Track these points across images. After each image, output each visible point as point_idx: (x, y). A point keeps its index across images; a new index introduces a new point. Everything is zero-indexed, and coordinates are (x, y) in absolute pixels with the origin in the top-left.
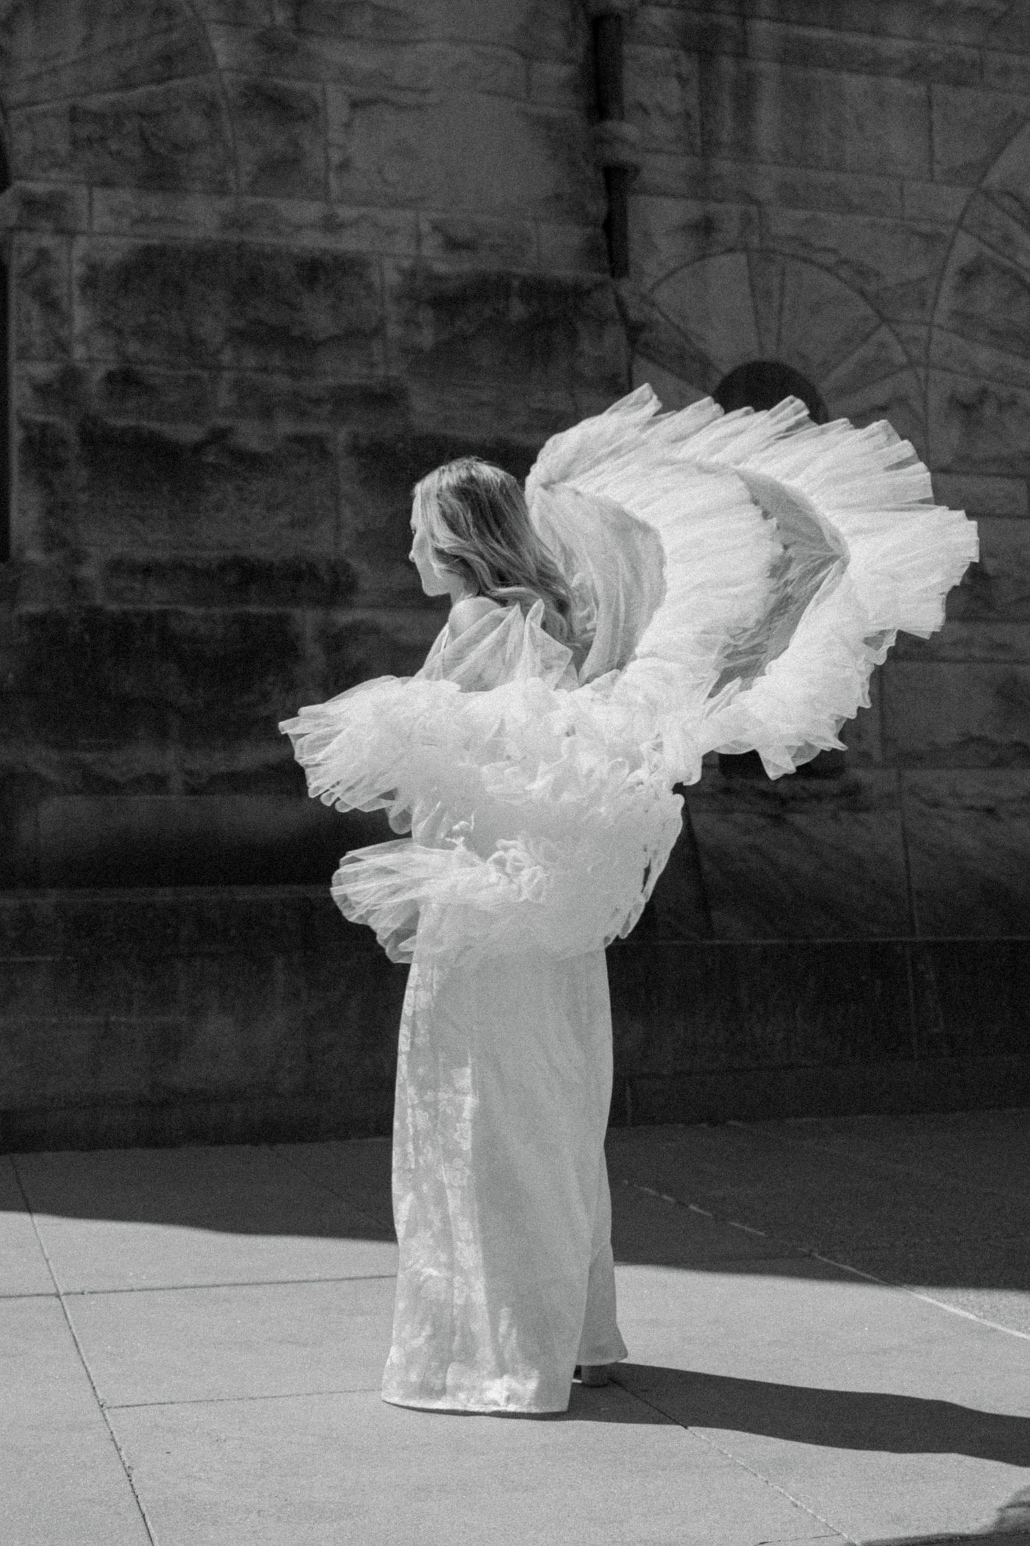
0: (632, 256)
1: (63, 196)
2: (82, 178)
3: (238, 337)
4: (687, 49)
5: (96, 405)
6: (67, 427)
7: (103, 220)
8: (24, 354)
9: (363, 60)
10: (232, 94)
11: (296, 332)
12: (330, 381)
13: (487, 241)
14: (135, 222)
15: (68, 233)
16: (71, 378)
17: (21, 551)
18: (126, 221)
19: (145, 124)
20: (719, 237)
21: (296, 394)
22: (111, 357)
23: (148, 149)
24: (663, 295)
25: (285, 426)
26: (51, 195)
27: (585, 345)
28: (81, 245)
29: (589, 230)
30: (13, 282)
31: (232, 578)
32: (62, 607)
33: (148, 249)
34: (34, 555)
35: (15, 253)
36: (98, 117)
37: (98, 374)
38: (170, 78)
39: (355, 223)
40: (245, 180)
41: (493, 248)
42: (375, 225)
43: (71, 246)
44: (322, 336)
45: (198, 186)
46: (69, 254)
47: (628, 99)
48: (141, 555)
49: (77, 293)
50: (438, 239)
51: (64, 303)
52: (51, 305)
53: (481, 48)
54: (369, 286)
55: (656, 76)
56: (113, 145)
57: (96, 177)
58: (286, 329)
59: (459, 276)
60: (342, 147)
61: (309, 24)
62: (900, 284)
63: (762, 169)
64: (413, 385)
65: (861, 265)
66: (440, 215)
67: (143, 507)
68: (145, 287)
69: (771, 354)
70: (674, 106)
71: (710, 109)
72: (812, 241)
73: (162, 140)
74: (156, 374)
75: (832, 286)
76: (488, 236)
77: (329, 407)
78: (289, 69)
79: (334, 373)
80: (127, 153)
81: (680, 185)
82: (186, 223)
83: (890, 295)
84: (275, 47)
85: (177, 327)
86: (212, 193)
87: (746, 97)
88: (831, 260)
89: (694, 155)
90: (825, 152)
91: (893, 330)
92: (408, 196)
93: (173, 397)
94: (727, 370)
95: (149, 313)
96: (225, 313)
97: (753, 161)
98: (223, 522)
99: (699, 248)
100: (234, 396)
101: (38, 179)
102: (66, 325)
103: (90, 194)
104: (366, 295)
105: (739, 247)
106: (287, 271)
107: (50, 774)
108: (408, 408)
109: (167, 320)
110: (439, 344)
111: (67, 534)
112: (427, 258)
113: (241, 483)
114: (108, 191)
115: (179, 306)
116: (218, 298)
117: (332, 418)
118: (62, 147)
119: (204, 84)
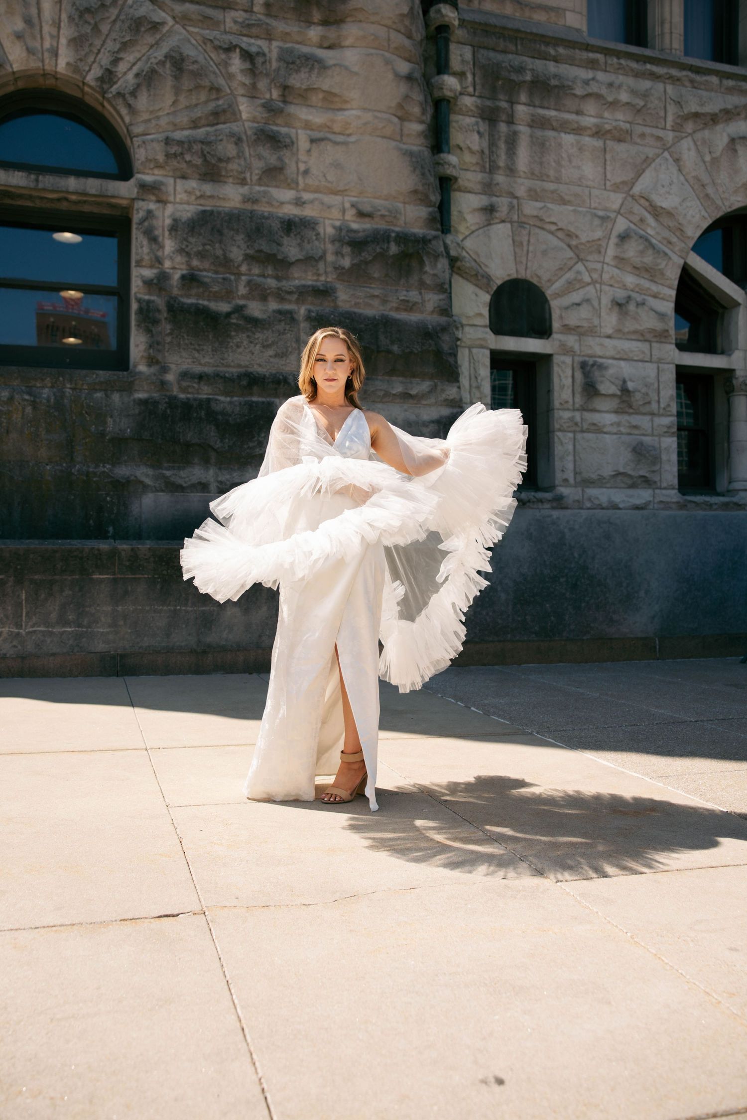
0: (453, 223)
1: (162, 183)
2: (171, 174)
3: (248, 258)
4: (483, 119)
5: (176, 292)
6: (159, 301)
7: (181, 196)
8: (139, 264)
9: (317, 118)
10: (249, 133)
11: (279, 257)
12: (297, 282)
13: (379, 213)
14: (198, 198)
15: (162, 201)
16: (163, 277)
17: (135, 366)
18: (193, 198)
19: (204, 147)
20: (497, 215)
21: (279, 289)
22: (184, 267)
23: (205, 160)
24: (468, 244)
25: (273, 305)
26: (155, 182)
27: (427, 268)
28: (170, 209)
29: (431, 209)
30: (134, 226)
31: (244, 383)
32: (156, 395)
33: (204, 212)
34: (142, 368)
35: (135, 212)
36: (180, 143)
37: (177, 276)
38: (217, 124)
39: (312, 202)
40: (255, 178)
41: (383, 216)
42: (322, 204)
43: (164, 209)
44: (293, 260)
45: (231, 180)
46: (163, 213)
47: (453, 142)
48: (198, 369)
49: (167, 233)
50: (353, 211)
51: (160, 239)
52: (153, 239)
53: (377, 114)
54: (318, 234)
55: (467, 131)
56: (188, 157)
57: (178, 174)
58: (275, 255)
59: (364, 231)
60: (305, 162)
61: (290, 99)
62: (588, 242)
63: (520, 181)
64: (339, 286)
65: (569, 231)
66: (355, 199)
67: (199, 345)
68: (202, 231)
69: (522, 275)
70: (476, 147)
71: (494, 149)
72: (544, 218)
73: (213, 156)
74: (208, 277)
75: (554, 241)
76: (379, 210)
77: (296, 296)
78: (280, 121)
79: (299, 278)
80: (194, 162)
81: (478, 188)
82: (224, 199)
83: (583, 247)
84: (271, 109)
85: (219, 252)
86: (238, 184)
87: (512, 144)
88: (553, 228)
89: (485, 172)
90: (552, 173)
91: (584, 265)
92: (339, 189)
93: (216, 288)
94: (499, 282)
95: (204, 245)
96: (244, 246)
97: (515, 177)
98: (241, 353)
99: (486, 220)
100: (247, 289)
101: (148, 174)
102: (161, 250)
103: (175, 182)
104: (317, 239)
105: (507, 220)
106: (276, 225)
107: (148, 481)
108: (336, 298)
109: (214, 249)
110: (353, 265)
111: (160, 358)
112: (347, 221)
113: (249, 334)
114: (184, 181)
115: (220, 242)
116: (240, 238)
117: (297, 302)
118: (161, 158)
119: (235, 128)
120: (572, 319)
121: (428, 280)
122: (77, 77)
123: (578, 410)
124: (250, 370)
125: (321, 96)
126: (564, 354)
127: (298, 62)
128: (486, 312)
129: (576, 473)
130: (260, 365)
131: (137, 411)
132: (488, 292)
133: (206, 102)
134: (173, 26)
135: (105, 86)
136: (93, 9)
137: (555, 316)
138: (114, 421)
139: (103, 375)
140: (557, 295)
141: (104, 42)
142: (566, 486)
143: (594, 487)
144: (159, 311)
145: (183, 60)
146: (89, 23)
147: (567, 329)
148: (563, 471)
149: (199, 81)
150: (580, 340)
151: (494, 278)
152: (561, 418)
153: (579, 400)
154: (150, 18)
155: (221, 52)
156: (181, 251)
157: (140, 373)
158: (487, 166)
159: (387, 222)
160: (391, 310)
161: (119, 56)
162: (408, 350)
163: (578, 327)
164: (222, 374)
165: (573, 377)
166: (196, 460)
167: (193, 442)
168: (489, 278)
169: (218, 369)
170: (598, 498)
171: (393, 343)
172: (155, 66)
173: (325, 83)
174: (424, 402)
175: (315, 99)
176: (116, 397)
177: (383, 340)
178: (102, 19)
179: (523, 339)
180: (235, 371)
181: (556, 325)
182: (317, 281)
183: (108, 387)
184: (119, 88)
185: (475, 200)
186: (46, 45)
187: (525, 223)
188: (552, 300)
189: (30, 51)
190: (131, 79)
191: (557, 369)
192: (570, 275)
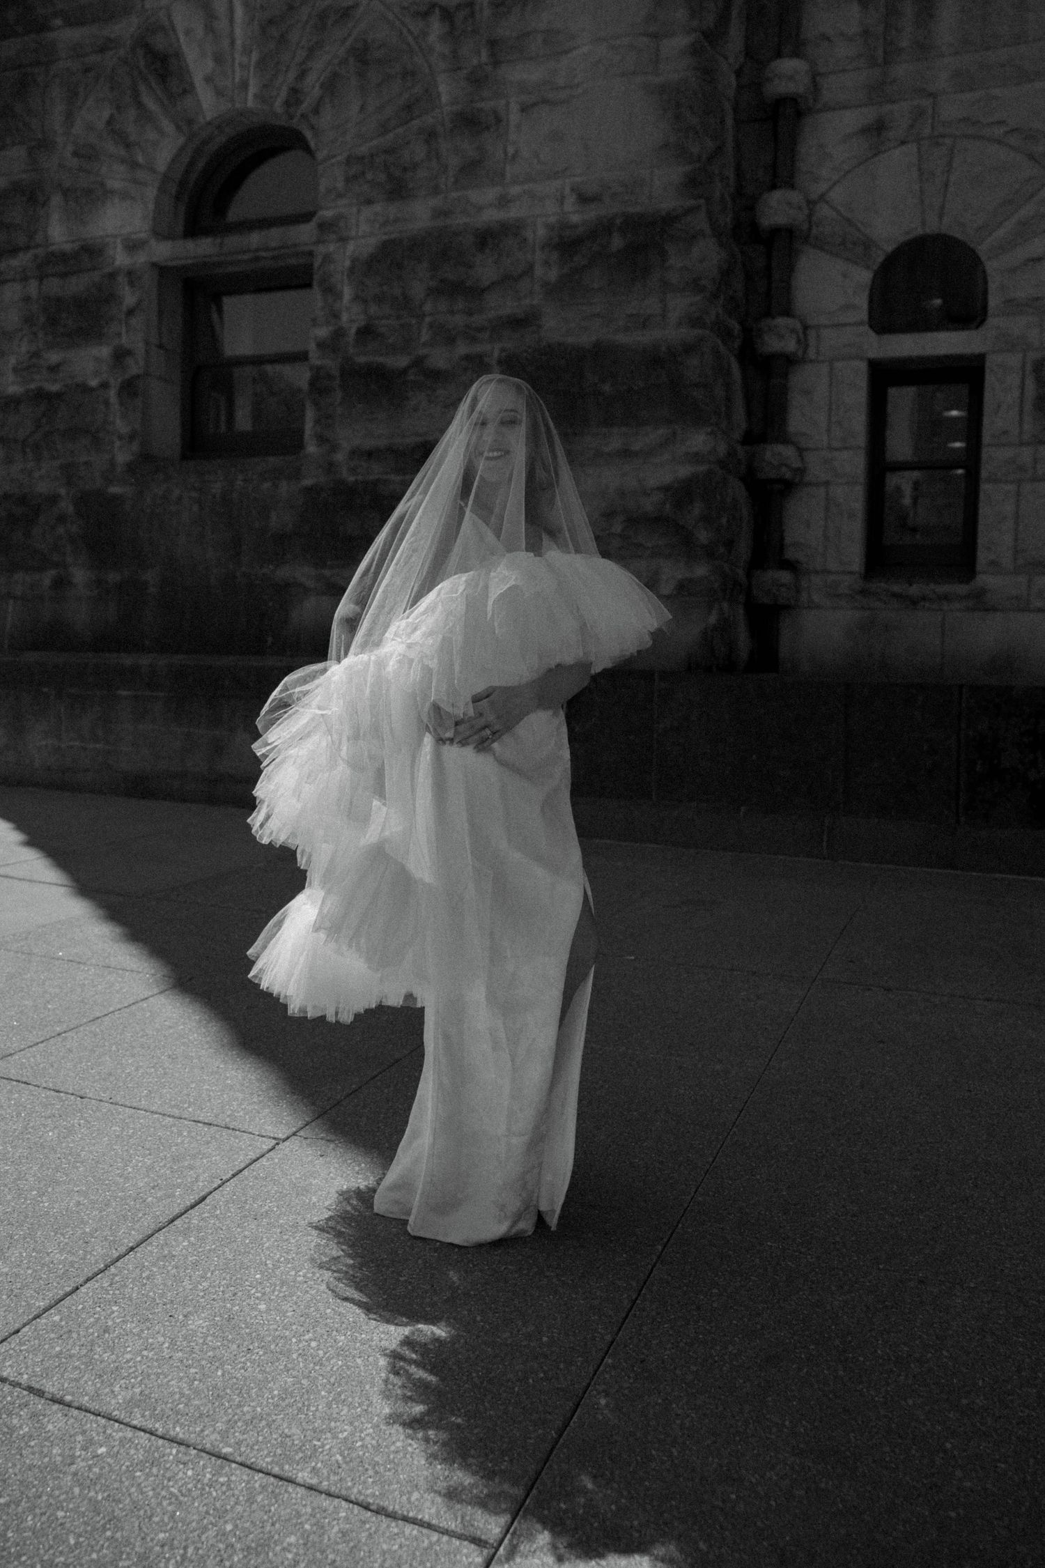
1: (343, 216)
2: (355, 201)
3: (436, 292)
5: (350, 350)
6: (331, 364)
7: (364, 228)
11: (468, 284)
12: (492, 314)
13: (610, 192)
14: (381, 226)
15: (343, 240)
16: (339, 333)
17: (308, 447)
18: (377, 226)
19: (388, 157)
20: (891, 134)
21: (467, 326)
22: (362, 317)
23: (390, 175)
25: (462, 349)
26: (335, 217)
27: (673, 260)
28: (351, 247)
29: (691, 167)
30: (315, 272)
32: (323, 480)
33: (385, 243)
34: (313, 449)
35: (317, 258)
36: (361, 159)
37: (353, 331)
38: (409, 121)
39: (519, 197)
40: (451, 181)
41: (615, 195)
42: (534, 196)
43: (345, 248)
44: (487, 283)
45: (421, 192)
46: (343, 253)
48: (369, 444)
49: (345, 277)
50: (575, 197)
51: (339, 287)
52: (331, 290)
53: (616, 42)
54: (523, 241)
55: (839, 5)
56: (369, 176)
57: (363, 199)
58: (462, 283)
59: (585, 223)
60: (514, 143)
61: (501, 57)
63: (940, 62)
64: (547, 309)
65: (1030, 129)
66: (578, 179)
67: (373, 413)
68: (380, 268)
69: (933, 227)
70: (853, 28)
71: (892, 21)
72: (979, 119)
73: (396, 166)
74: (384, 325)
75: (999, 155)
76: (610, 188)
77: (488, 333)
78: (486, 93)
79: (495, 308)
80: (377, 180)
81: (859, 97)
82: (411, 220)
84: (477, 80)
85: (397, 292)
86: (429, 195)
88: (999, 131)
89: (876, 66)
90: (1007, 29)
92: (557, 169)
93: (392, 339)
94: (890, 248)
95: (381, 285)
96: (426, 276)
97: (932, 57)
98: (419, 419)
99: (871, 148)
100: (430, 333)
101: (330, 208)
102: (339, 301)
103: (359, 211)
104: (520, 249)
105: (909, 139)
106: (468, 241)
107: (310, 584)
108: (540, 327)
109: (392, 288)
110: (561, 277)
111: (328, 434)
112: (568, 213)
113: (430, 391)
114: (369, 207)
115: (399, 278)
116: (423, 268)
117: (492, 339)
118: (340, 185)
119: (429, 120)
120: (1024, 288)
121: (673, 278)
122: (266, 108)
123: (1028, 444)
125: (540, 39)
126: (1008, 351)
128: (862, 301)
129: (1017, 552)
131: (301, 501)
132: (868, 267)
133: (400, 95)
134: (368, 4)
135: (291, 111)
136: (276, 19)
137: (992, 286)
138: (278, 515)
139: (272, 461)
140: (999, 250)
141: (294, 53)
142: (997, 574)
144: (330, 377)
145: (367, 48)
146: (272, 37)
147: (1013, 307)
148: (988, 548)
149: (388, 70)
150: (1042, 322)
151: (879, 242)
152: (991, 460)
153: (1029, 427)
155: (419, 19)
156: (357, 298)
157: (309, 455)
159: (623, 202)
160: (616, 331)
161: (305, 67)
162: (625, 388)
163: (1037, 299)
164: (395, 448)
165: (1022, 387)
168: (868, 244)
169: (392, 441)
171: (603, 380)
172: (337, 68)
173: (543, 19)
174: (655, 460)
175: (534, 46)
176: (284, 488)
177: (591, 378)
178: (291, 26)
179: (932, 336)
180: (411, 441)
181: (993, 302)
182: (519, 306)
183: (276, 475)
184: (305, 107)
185: (851, 120)
186: (237, 80)
187: (943, 136)
188: (989, 258)
189: (219, 93)
190: (317, 92)
191: (990, 379)
192: (1027, 211)
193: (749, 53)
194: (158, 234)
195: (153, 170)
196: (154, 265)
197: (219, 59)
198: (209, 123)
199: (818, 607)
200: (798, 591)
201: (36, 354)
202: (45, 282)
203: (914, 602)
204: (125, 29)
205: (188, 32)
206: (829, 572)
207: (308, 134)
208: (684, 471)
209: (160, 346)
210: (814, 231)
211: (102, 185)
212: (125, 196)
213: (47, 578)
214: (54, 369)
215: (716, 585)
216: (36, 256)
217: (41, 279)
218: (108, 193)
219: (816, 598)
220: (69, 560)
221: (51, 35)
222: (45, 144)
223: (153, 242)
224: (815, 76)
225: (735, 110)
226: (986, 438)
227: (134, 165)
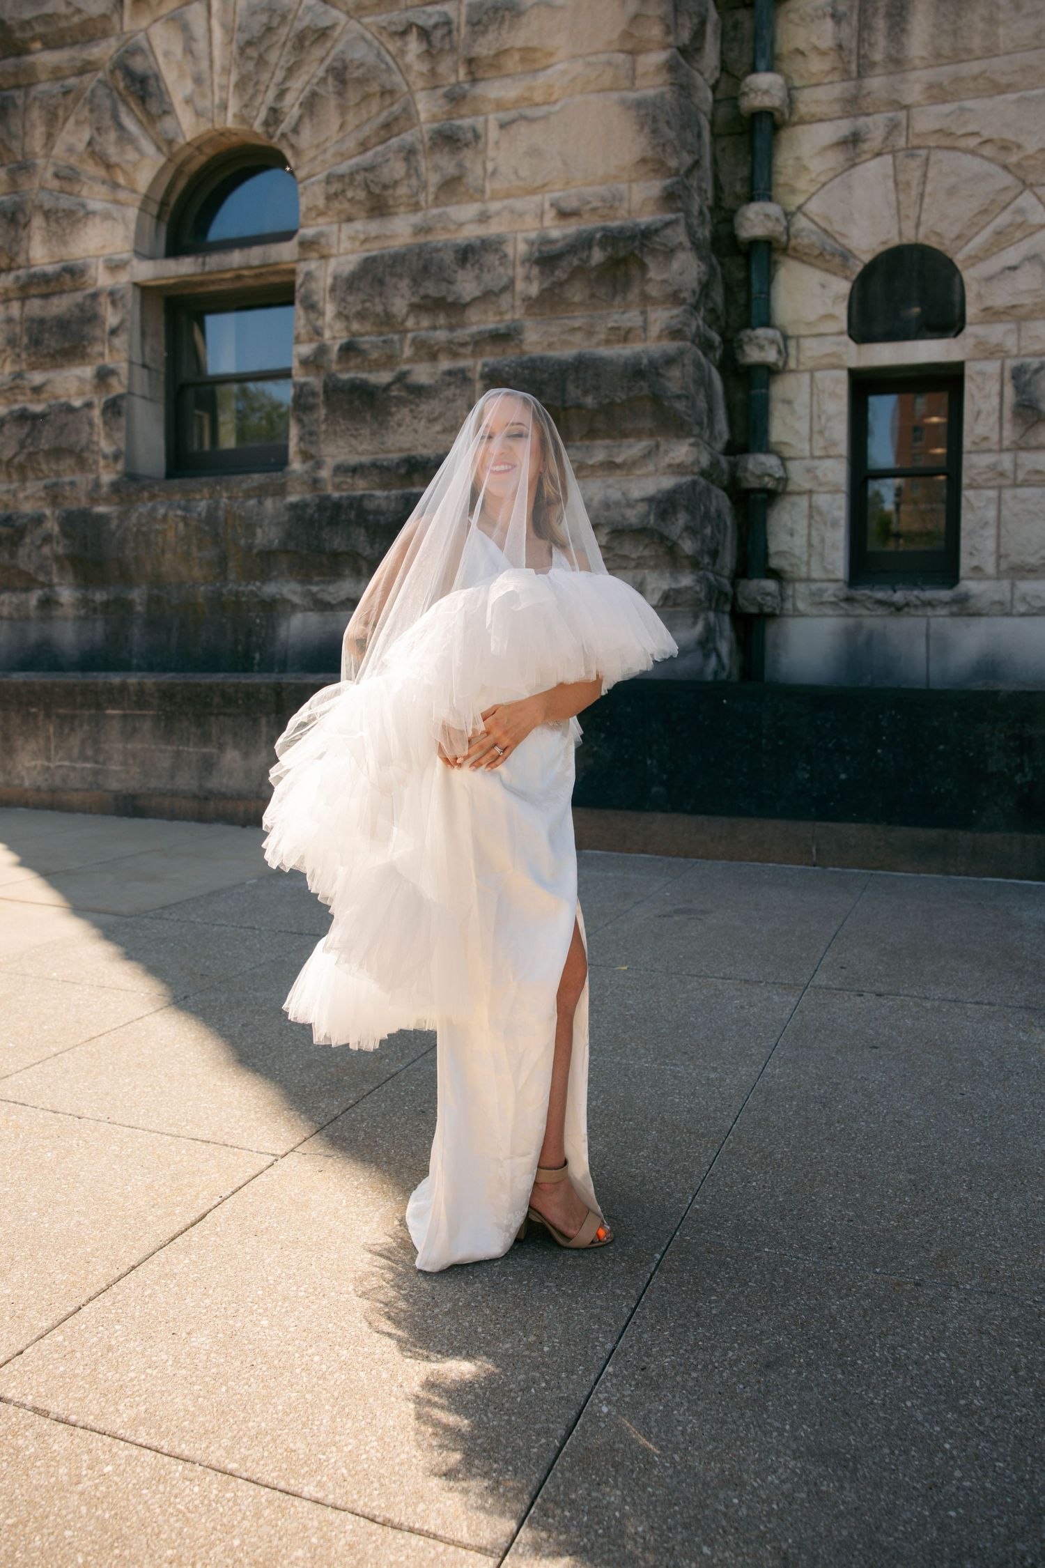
1: (324, 234)
2: (335, 219)
3: (415, 308)
5: (333, 367)
6: (316, 382)
7: (346, 245)
9: (512, 91)
11: (450, 299)
12: (474, 329)
13: (589, 207)
14: (362, 243)
15: (324, 257)
16: (322, 351)
17: (292, 464)
18: (357, 243)
19: (368, 174)
20: (867, 146)
21: (450, 342)
22: (344, 334)
23: (370, 192)
25: (445, 364)
26: (316, 235)
27: (653, 274)
28: (333, 263)
30: (296, 295)
31: (403, 471)
32: (308, 497)
33: (366, 260)
34: (298, 466)
35: (298, 276)
36: (341, 177)
37: (336, 348)
38: (389, 139)
39: (498, 213)
40: (431, 197)
41: (594, 210)
42: (513, 212)
43: (327, 265)
44: (468, 299)
45: (402, 209)
46: (325, 271)
48: (354, 460)
49: (327, 295)
50: (554, 213)
51: (321, 304)
52: (312, 308)
53: (593, 59)
54: (504, 257)
55: (813, 21)
56: (350, 194)
57: (343, 216)
58: (443, 298)
59: (565, 237)
60: (493, 160)
61: (479, 75)
62: (1042, 150)
63: (913, 76)
64: (529, 323)
65: (1003, 140)
66: (556, 195)
67: (356, 430)
68: (362, 285)
69: (910, 237)
70: (826, 42)
71: (865, 36)
72: (954, 129)
73: (376, 184)
74: (367, 342)
75: (973, 165)
76: (589, 203)
77: (470, 348)
78: (464, 111)
79: (478, 323)
80: (358, 198)
81: (837, 108)
82: (391, 237)
83: (1032, 162)
84: (455, 98)
85: (379, 309)
86: (410, 211)
87: (900, 15)
88: (973, 142)
89: (850, 79)
90: (976, 43)
91: (1035, 194)
92: (536, 185)
93: (375, 355)
94: (867, 258)
95: (363, 302)
96: (407, 293)
97: (905, 71)
98: (402, 434)
99: (847, 160)
100: (413, 349)
101: (311, 226)
102: (321, 318)
103: (340, 230)
104: (501, 264)
105: (884, 151)
106: (448, 257)
107: (296, 599)
108: (521, 341)
109: (374, 305)
110: (543, 292)
111: (313, 450)
112: (548, 228)
113: (413, 407)
114: (350, 225)
115: (381, 294)
116: (404, 284)
117: (474, 354)
118: (321, 203)
119: (408, 137)
120: (1000, 297)
121: (653, 291)
122: (245, 127)
123: (1008, 450)
124: (413, 453)
125: (517, 57)
126: (986, 358)
127: (485, 18)
128: (842, 311)
129: (999, 557)
130: (425, 446)
131: (286, 518)
132: (846, 278)
133: (378, 114)
134: (347, 23)
135: (271, 130)
136: (255, 40)
137: (970, 296)
138: (264, 532)
139: (257, 478)
140: (975, 259)
141: (273, 73)
142: (980, 579)
143: (1037, 579)
144: (314, 394)
145: (345, 68)
146: (250, 58)
147: (992, 315)
148: (971, 554)
149: (366, 89)
150: (1019, 330)
151: (857, 253)
152: (972, 466)
153: (1009, 434)
154: (315, 25)
155: (397, 38)
156: (340, 315)
157: (294, 472)
158: (854, 67)
159: (602, 216)
160: (598, 345)
161: (284, 87)
162: (607, 401)
163: (1014, 307)
164: (379, 463)
165: (1001, 395)
166: (347, 572)
167: (340, 550)
168: (846, 255)
169: (377, 456)
170: (1039, 597)
171: (586, 393)
172: (316, 88)
173: (520, 37)
174: (638, 472)
175: (511, 63)
176: (269, 504)
177: (573, 392)
178: (270, 47)
179: (909, 345)
180: (395, 456)
181: (971, 311)
182: (501, 321)
183: (261, 492)
184: (284, 127)
185: (827, 133)
186: (217, 100)
187: (919, 148)
188: (967, 268)
189: (198, 114)
190: (296, 111)
191: (969, 386)
192: (1003, 219)
193: (724, 68)
194: (139, 254)
195: (134, 191)
196: (136, 285)
197: (198, 80)
198: (189, 144)
199: (803, 615)
200: (783, 600)
201: (19, 375)
202: (28, 303)
203: (899, 609)
204: (105, 51)
205: (167, 54)
206: (815, 581)
207: (288, 154)
208: (668, 482)
209: (144, 366)
210: (793, 243)
211: (83, 206)
212: (107, 216)
213: (34, 598)
214: (37, 390)
215: (702, 595)
216: (18, 278)
217: (23, 299)
218: (89, 214)
219: (801, 606)
220: (56, 580)
221: (30, 59)
222: (23, 167)
223: (135, 262)
224: (790, 90)
225: (712, 123)
226: (967, 443)
227: (115, 186)
